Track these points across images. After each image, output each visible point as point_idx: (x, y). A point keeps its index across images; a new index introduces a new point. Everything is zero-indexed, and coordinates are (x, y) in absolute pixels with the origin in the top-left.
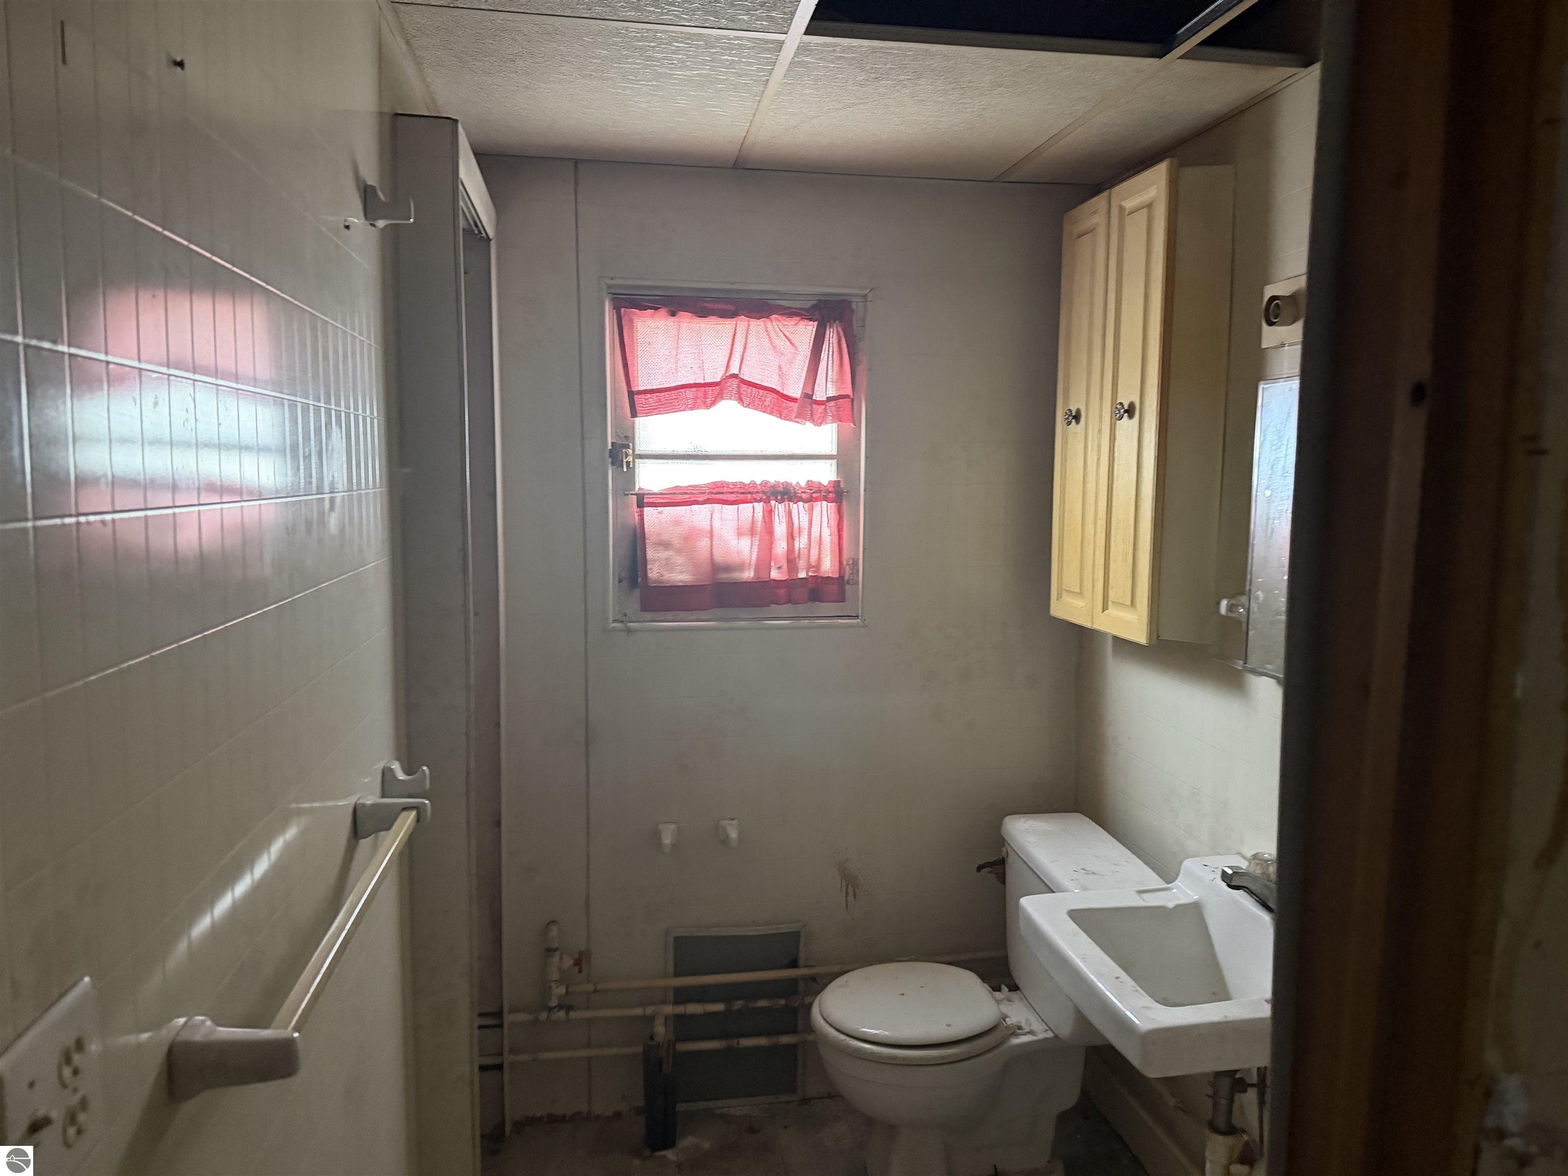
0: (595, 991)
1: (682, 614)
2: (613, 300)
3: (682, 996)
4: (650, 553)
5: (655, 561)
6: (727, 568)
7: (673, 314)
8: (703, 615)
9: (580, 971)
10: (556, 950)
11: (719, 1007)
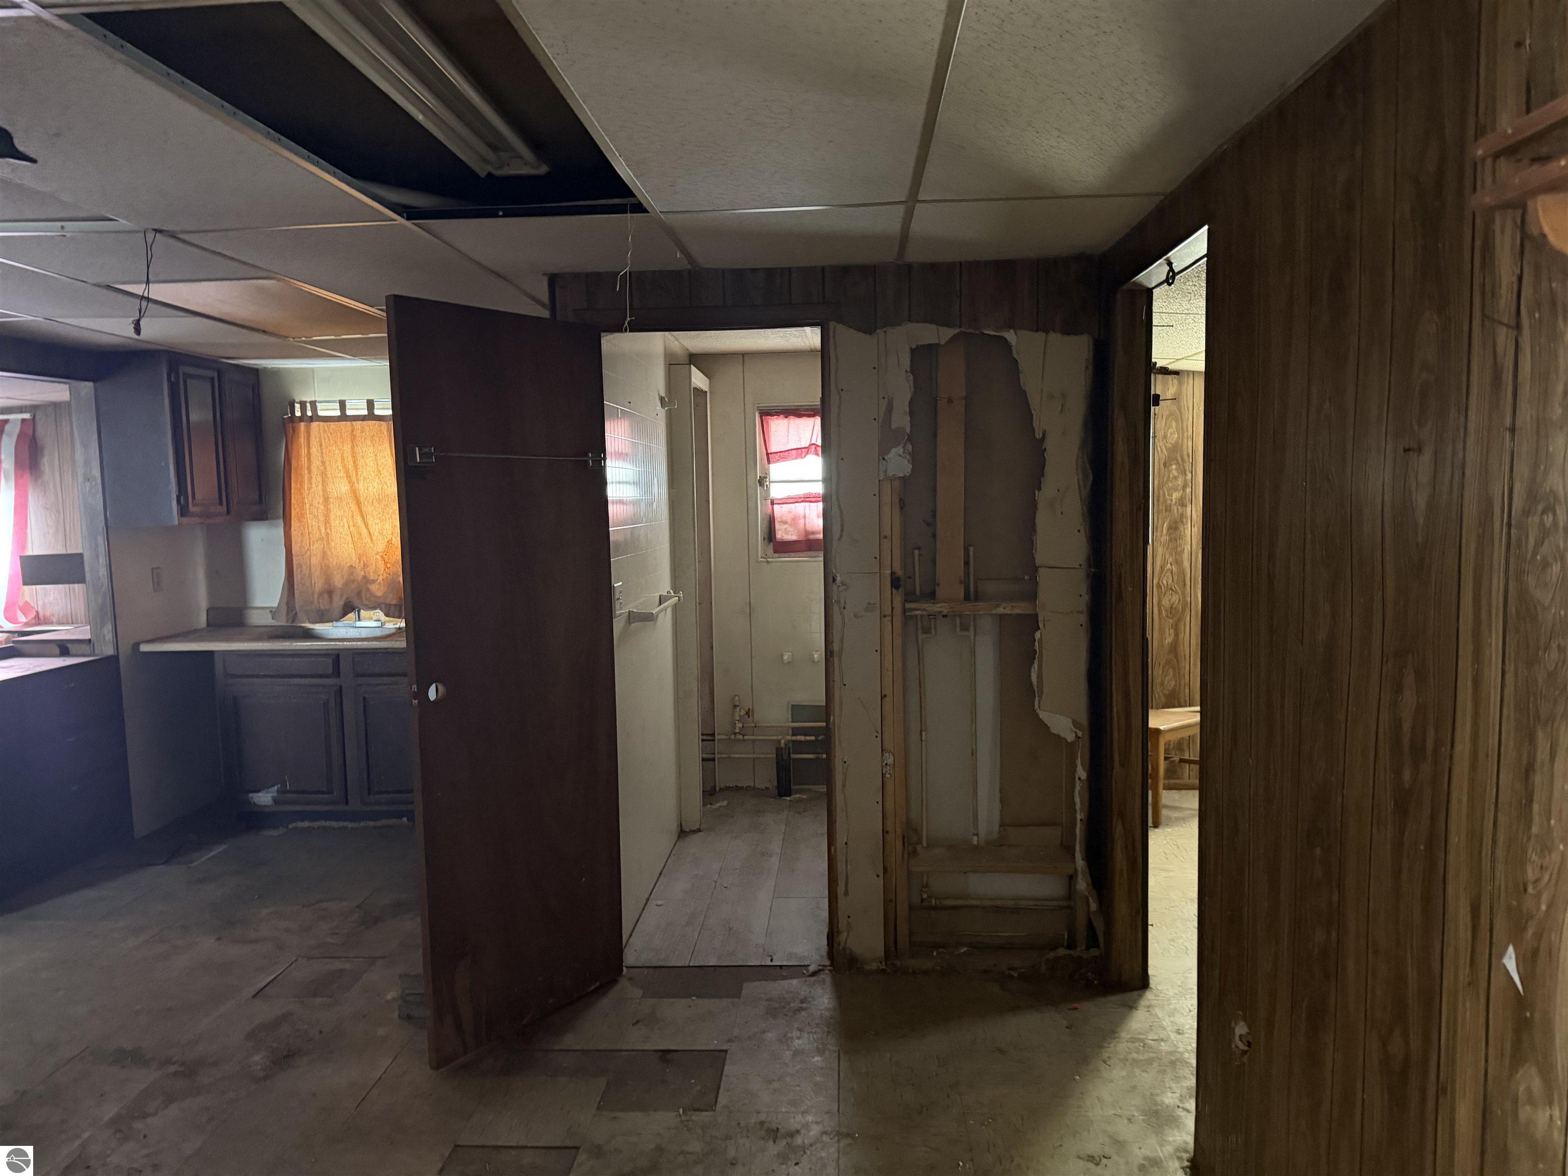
0: (756, 727)
1: (793, 554)
2: (760, 413)
3: (796, 731)
4: (777, 526)
5: (779, 530)
6: (813, 533)
7: (787, 417)
8: (801, 554)
9: (749, 717)
10: (738, 706)
11: (813, 738)
